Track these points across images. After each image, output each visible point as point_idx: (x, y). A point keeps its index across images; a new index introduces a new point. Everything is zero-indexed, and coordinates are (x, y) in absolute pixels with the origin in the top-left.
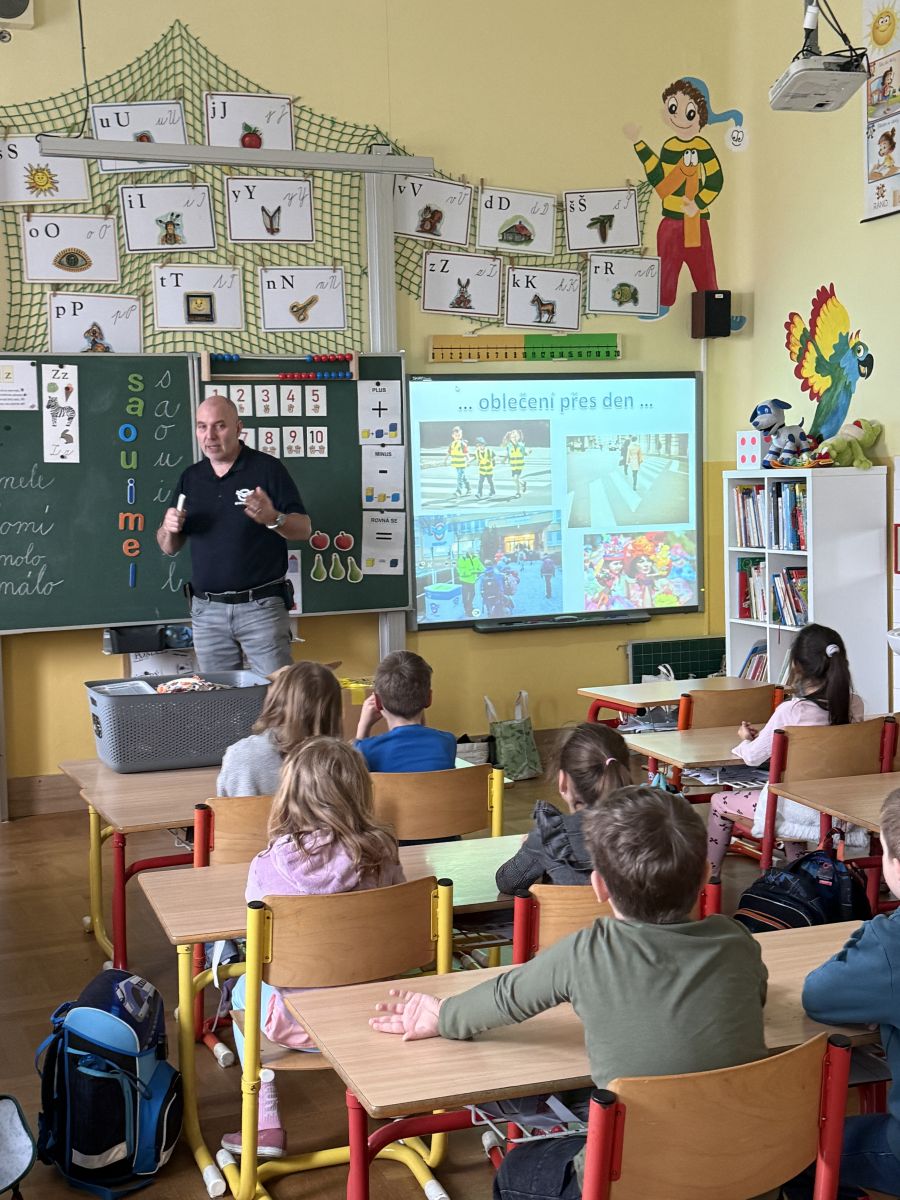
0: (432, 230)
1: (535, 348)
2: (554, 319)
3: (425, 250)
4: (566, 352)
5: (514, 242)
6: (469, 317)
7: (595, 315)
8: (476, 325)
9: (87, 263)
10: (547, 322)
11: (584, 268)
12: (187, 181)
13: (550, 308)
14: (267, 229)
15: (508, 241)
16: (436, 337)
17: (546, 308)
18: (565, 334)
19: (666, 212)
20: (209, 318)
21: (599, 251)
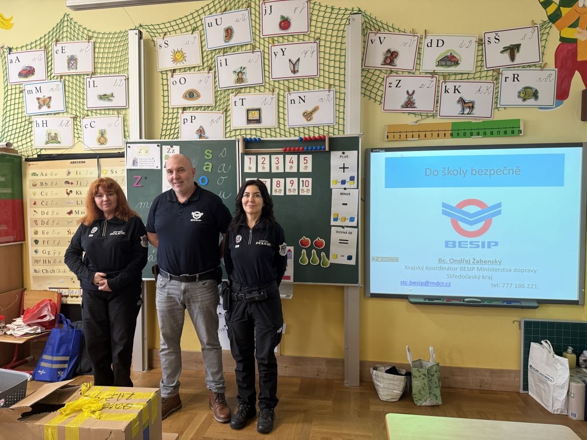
0: (391, 63)
1: (458, 130)
2: (474, 112)
3: (386, 75)
4: (481, 132)
5: (446, 65)
6: (414, 113)
7: (505, 108)
8: (419, 118)
9: (199, 96)
10: (468, 114)
11: (497, 79)
12: (250, 50)
13: (471, 105)
14: (292, 71)
15: (442, 66)
16: (389, 126)
17: (468, 105)
18: (481, 121)
19: (562, 39)
20: (258, 121)
21: (508, 67)
